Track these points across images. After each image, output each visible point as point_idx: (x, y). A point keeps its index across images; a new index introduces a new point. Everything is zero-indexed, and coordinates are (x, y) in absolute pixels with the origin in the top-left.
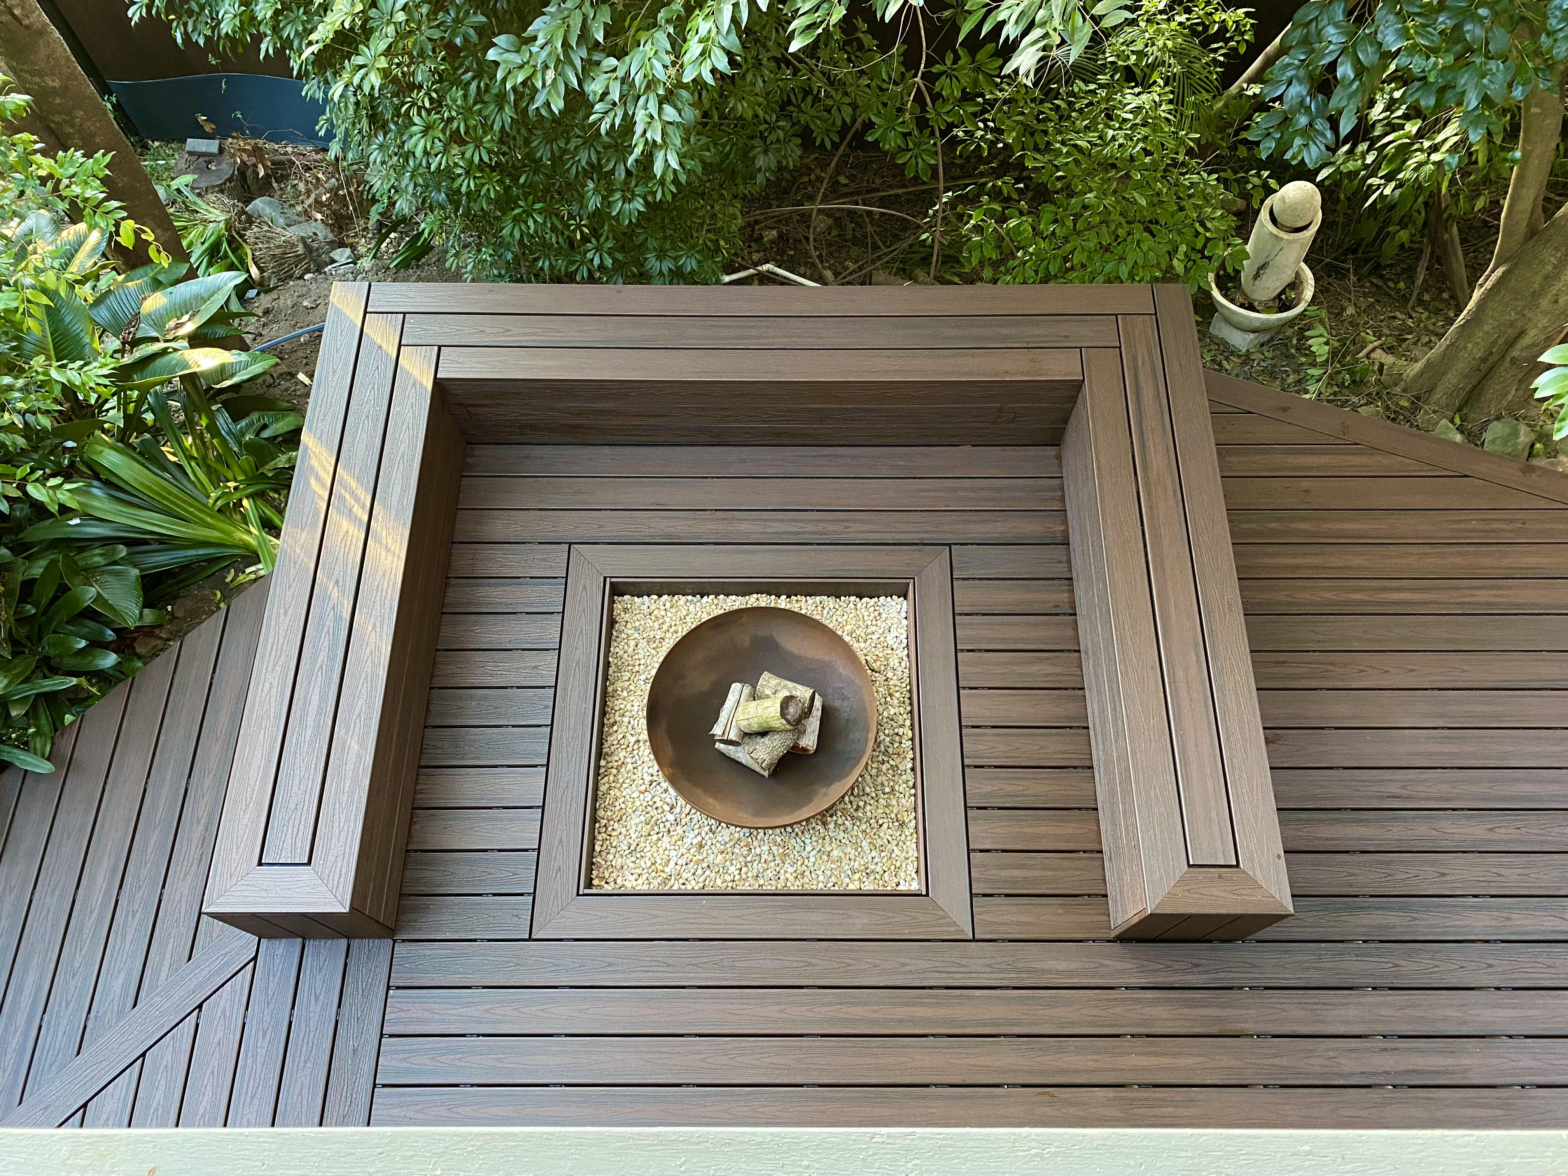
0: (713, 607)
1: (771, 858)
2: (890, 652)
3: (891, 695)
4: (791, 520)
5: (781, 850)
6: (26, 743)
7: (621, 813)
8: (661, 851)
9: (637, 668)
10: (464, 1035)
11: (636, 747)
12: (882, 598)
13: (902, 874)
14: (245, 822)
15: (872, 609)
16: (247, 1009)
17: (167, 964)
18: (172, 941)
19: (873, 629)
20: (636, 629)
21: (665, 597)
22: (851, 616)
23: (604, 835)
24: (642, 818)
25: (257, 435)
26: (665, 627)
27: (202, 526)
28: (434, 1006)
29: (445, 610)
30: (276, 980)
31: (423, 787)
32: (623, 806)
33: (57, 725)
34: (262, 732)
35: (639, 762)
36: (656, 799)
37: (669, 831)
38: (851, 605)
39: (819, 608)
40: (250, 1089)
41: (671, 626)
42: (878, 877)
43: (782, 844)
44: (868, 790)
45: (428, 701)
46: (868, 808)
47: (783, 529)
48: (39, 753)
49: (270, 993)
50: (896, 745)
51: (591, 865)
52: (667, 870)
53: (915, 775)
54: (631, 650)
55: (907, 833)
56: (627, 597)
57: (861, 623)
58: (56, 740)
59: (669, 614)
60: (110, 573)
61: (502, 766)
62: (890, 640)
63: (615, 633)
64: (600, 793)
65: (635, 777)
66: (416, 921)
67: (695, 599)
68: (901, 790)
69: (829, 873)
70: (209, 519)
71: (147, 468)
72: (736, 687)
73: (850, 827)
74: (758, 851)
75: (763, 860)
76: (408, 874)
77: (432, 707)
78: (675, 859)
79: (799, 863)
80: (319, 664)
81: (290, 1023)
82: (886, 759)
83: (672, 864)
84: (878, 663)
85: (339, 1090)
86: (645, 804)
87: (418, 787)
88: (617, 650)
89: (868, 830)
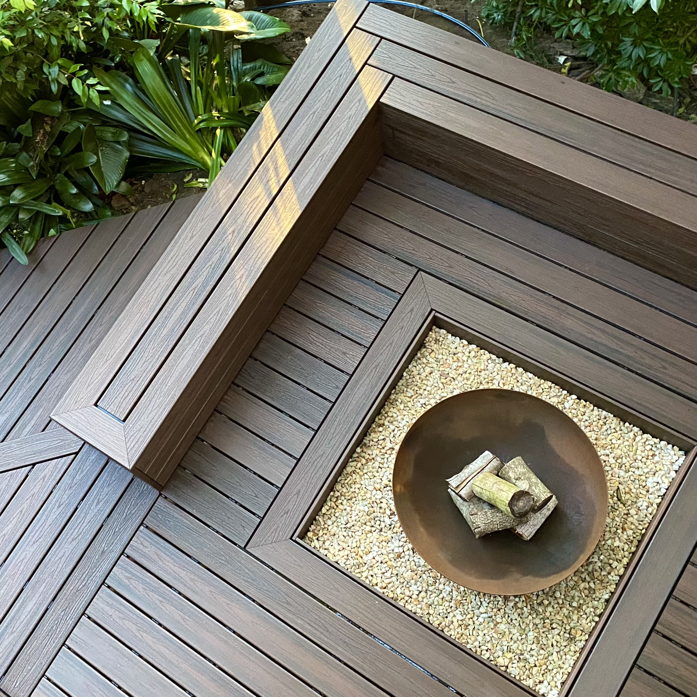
0: (510, 374)
1: (448, 598)
2: (645, 493)
3: (624, 529)
4: (615, 337)
5: (459, 598)
6: (21, 239)
7: (353, 495)
8: (368, 541)
9: (421, 391)
10: (171, 587)
11: (389, 452)
12: (663, 443)
13: (549, 678)
14: (100, 371)
15: (648, 447)
16: (57, 484)
17: (33, 422)
18: (42, 410)
19: (640, 465)
20: (437, 360)
21: (474, 346)
22: (626, 443)
23: (333, 504)
24: (366, 509)
25: (253, 80)
26: (461, 371)
27: (181, 137)
28: (162, 554)
29: (304, 278)
30: (82, 475)
31: (229, 398)
32: (357, 490)
33: (44, 234)
34: (139, 314)
35: (385, 465)
36: (383, 500)
37: (381, 531)
38: (631, 435)
39: (601, 422)
40: (36, 536)
41: (466, 372)
42: (527, 667)
43: (463, 594)
44: (558, 594)
45: (261, 338)
46: (550, 609)
47: (604, 342)
48: (25, 249)
49: (75, 481)
50: (603, 573)
51: (312, 520)
52: (365, 557)
53: (606, 607)
54: (424, 375)
55: (572, 648)
56: (443, 331)
57: (631, 454)
58: (39, 244)
59: (470, 362)
60: (113, 148)
61: (286, 414)
62: (650, 483)
63: (419, 355)
64: (345, 472)
65: (377, 474)
66: (180, 489)
67: (497, 360)
68: (588, 611)
69: (489, 639)
70: (188, 136)
71: (165, 83)
72: (487, 455)
73: (526, 614)
74: (441, 587)
75: (441, 596)
76: (190, 453)
77: (261, 345)
78: (375, 554)
79: (469, 616)
80: (194, 286)
81: (77, 508)
82: (588, 579)
83: (370, 556)
84: (628, 496)
85: (83, 571)
86: (373, 499)
87: (225, 397)
88: (414, 369)
89: (539, 626)
